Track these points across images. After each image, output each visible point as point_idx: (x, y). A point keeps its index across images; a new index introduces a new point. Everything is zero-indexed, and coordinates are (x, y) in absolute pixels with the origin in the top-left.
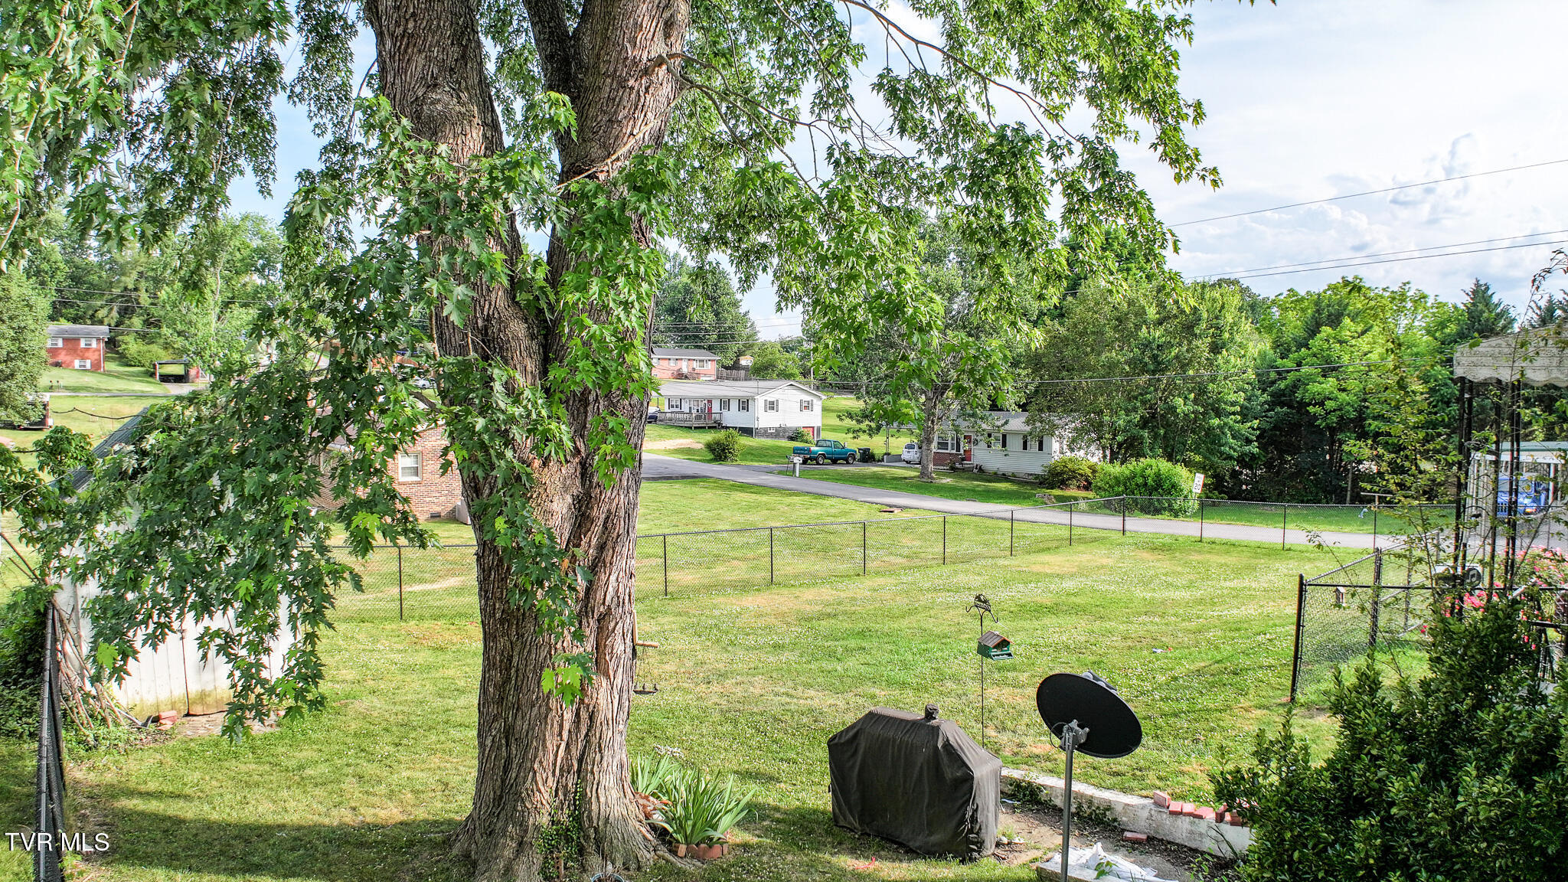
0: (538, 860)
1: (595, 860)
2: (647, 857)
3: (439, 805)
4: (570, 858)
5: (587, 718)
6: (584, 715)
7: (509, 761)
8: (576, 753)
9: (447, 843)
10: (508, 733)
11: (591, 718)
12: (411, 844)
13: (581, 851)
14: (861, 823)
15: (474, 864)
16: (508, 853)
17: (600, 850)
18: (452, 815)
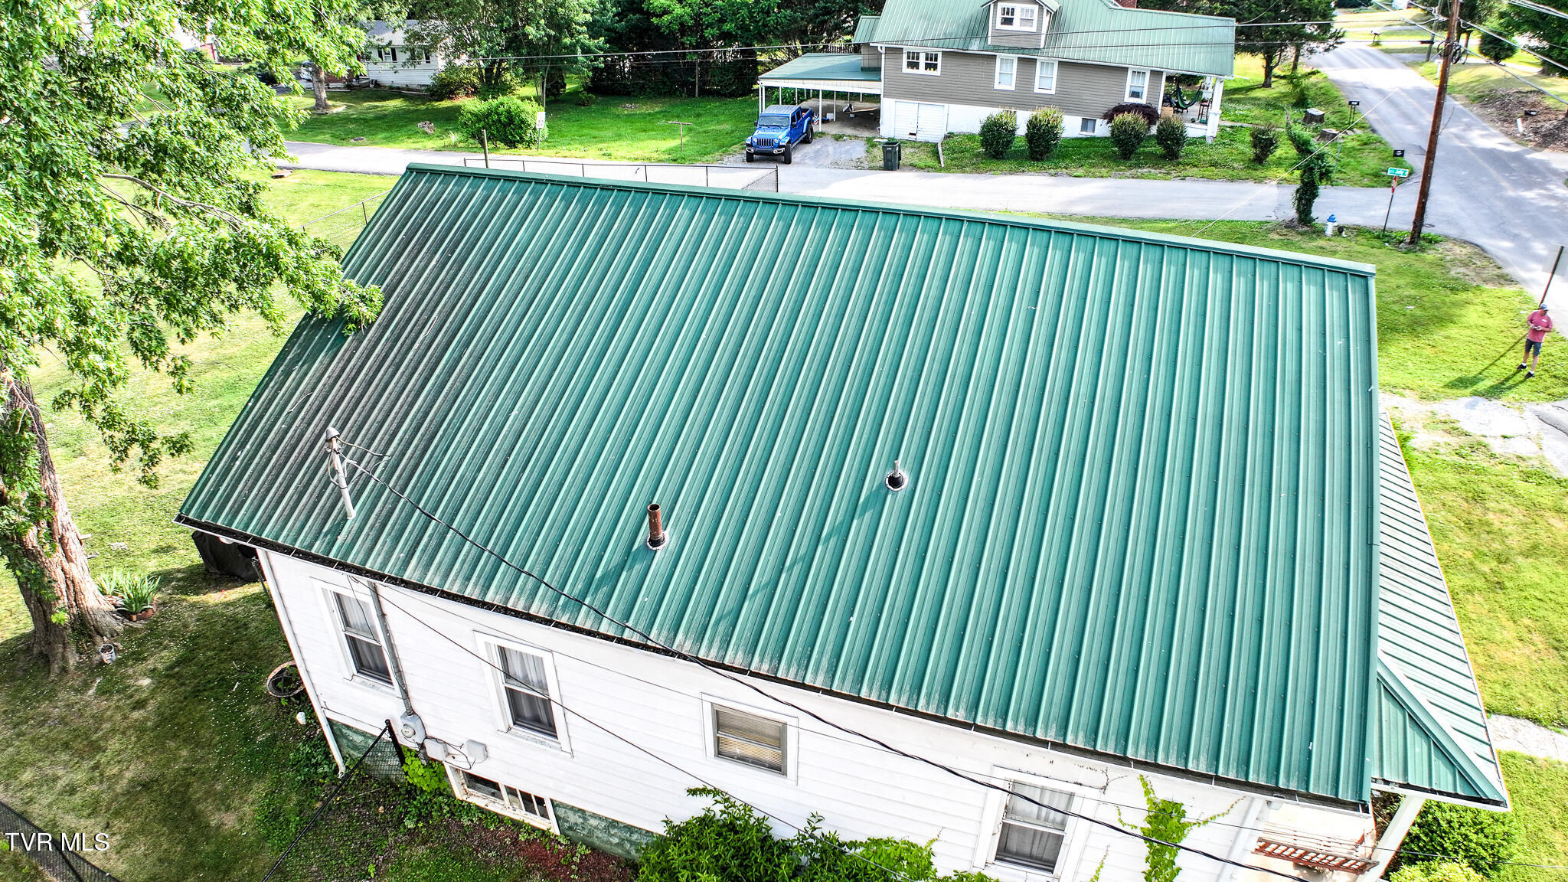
0: (74, 648)
1: (98, 638)
2: (120, 628)
3: (14, 626)
4: (87, 642)
5: (71, 582)
6: (69, 582)
7: (44, 612)
8: (72, 599)
9: (29, 649)
10: (40, 601)
11: (73, 582)
12: (12, 655)
13: (91, 637)
14: (218, 569)
15: (47, 656)
16: (60, 650)
17: (98, 633)
18: (23, 631)
